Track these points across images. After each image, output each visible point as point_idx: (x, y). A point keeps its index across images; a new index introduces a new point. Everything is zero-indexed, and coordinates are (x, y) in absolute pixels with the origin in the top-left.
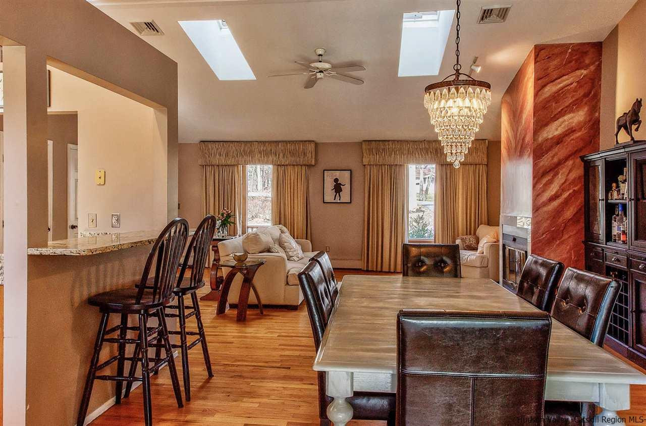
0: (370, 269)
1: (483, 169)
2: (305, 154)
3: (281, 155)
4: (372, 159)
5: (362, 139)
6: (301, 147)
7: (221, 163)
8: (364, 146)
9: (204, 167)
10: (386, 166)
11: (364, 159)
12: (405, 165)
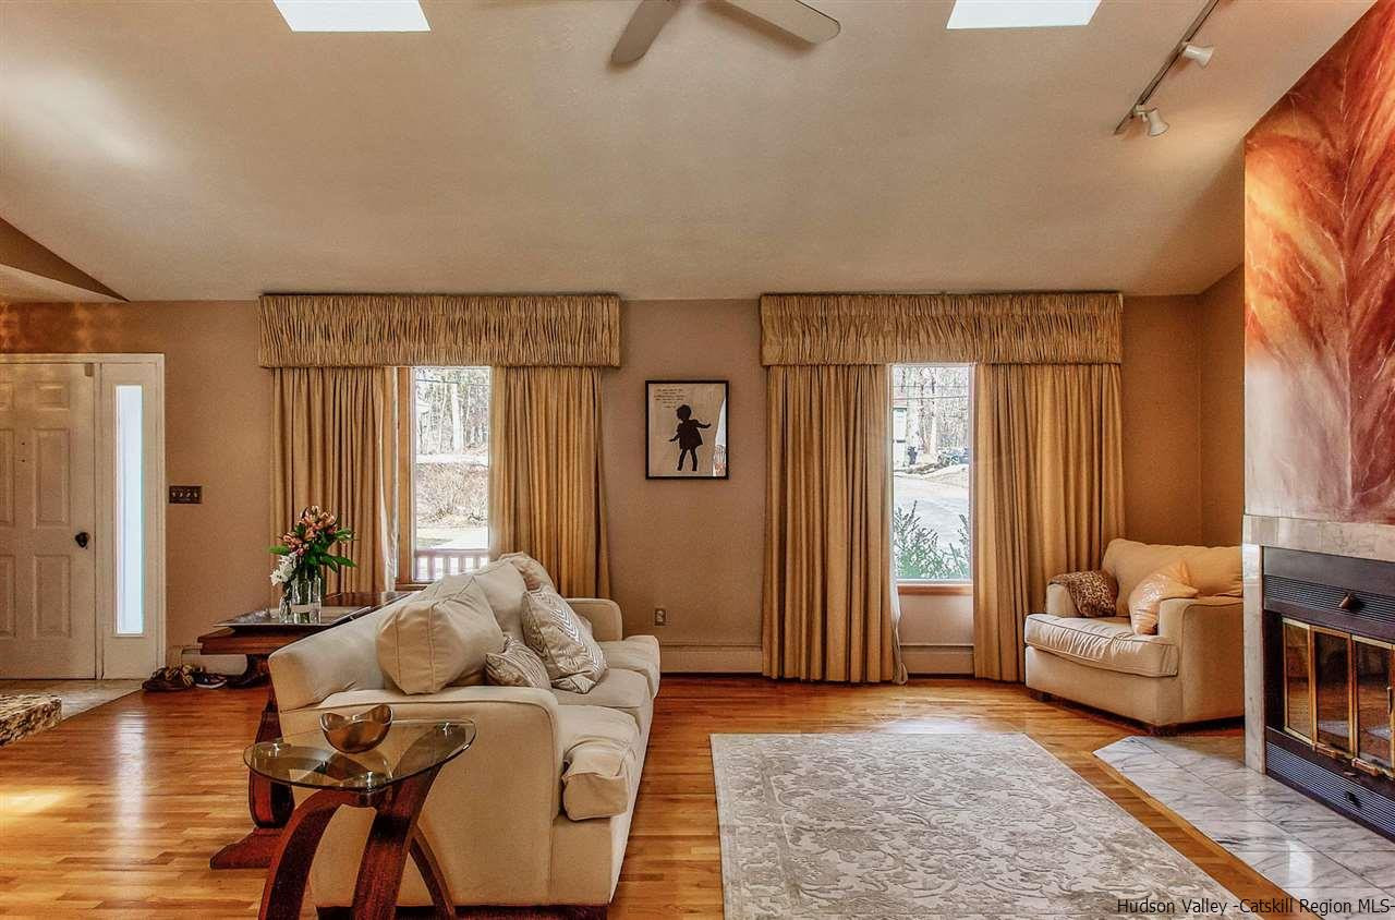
0: (789, 673)
1: (1111, 377)
2: (591, 334)
3: (517, 338)
4: (792, 349)
5: (759, 292)
6: (579, 311)
7: (328, 361)
8: (766, 311)
9: (278, 372)
10: (832, 370)
11: (766, 349)
12: (888, 365)
